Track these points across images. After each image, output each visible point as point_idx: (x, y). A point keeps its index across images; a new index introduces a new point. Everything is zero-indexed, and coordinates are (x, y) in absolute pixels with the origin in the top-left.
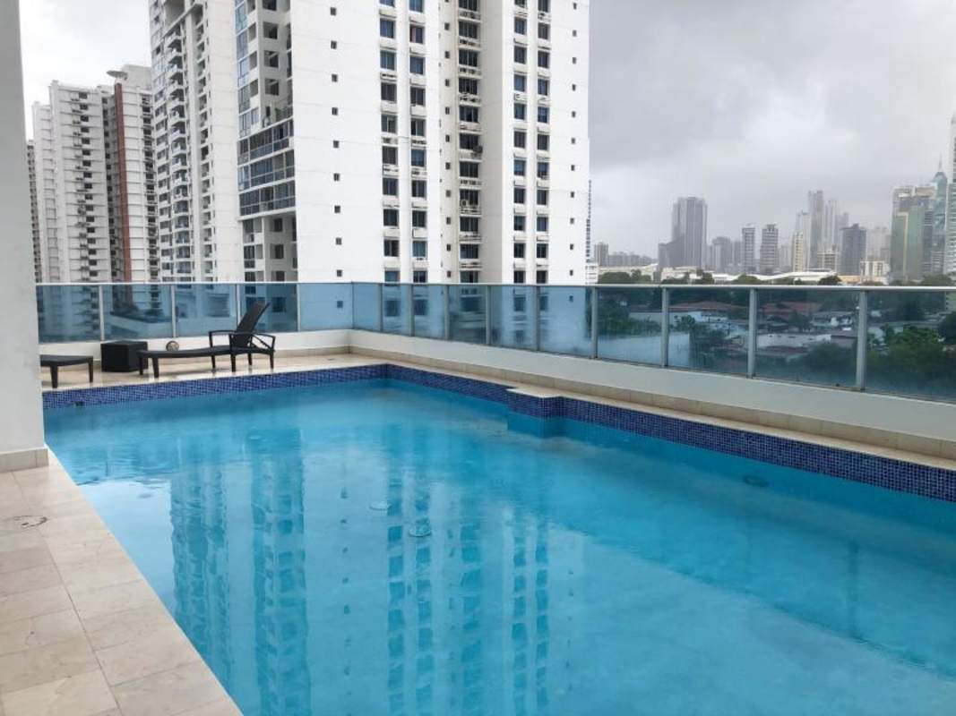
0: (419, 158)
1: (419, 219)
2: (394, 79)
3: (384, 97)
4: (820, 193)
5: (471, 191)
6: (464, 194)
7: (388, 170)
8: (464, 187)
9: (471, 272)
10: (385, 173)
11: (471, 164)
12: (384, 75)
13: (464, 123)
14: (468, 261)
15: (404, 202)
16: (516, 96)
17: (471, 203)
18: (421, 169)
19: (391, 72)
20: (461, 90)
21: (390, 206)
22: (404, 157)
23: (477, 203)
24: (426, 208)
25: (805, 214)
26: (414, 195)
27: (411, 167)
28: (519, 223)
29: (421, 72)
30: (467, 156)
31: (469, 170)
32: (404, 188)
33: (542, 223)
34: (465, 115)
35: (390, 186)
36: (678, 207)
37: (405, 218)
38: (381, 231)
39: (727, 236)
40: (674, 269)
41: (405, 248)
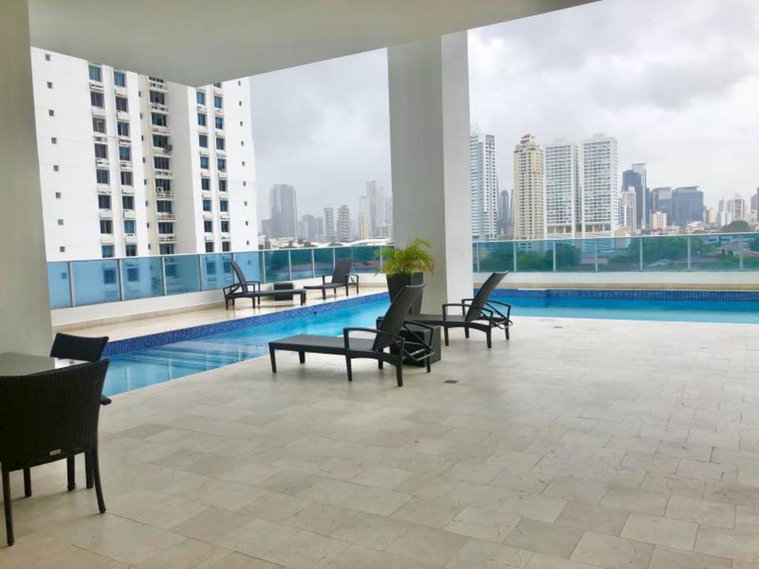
0: (125, 154)
1: (128, 202)
2: (101, 89)
3: (93, 103)
4: (374, 182)
5: (165, 181)
6: (158, 182)
7: (100, 163)
8: (159, 177)
9: (168, 245)
10: (99, 165)
11: (163, 159)
12: (93, 85)
13: (156, 127)
14: (165, 236)
15: (115, 189)
16: (199, 108)
17: (165, 190)
18: (127, 163)
19: (98, 83)
20: (152, 101)
21: (103, 192)
22: (113, 152)
23: (169, 189)
24: (133, 194)
25: (364, 198)
26: (123, 183)
27: (119, 161)
28: (207, 205)
29: (123, 85)
30: (160, 152)
31: (162, 163)
32: (115, 177)
33: (224, 205)
34: (156, 121)
35: (103, 176)
36: (274, 192)
37: (116, 202)
38: (97, 213)
39: (313, 214)
40: (277, 240)
41: (118, 227)
